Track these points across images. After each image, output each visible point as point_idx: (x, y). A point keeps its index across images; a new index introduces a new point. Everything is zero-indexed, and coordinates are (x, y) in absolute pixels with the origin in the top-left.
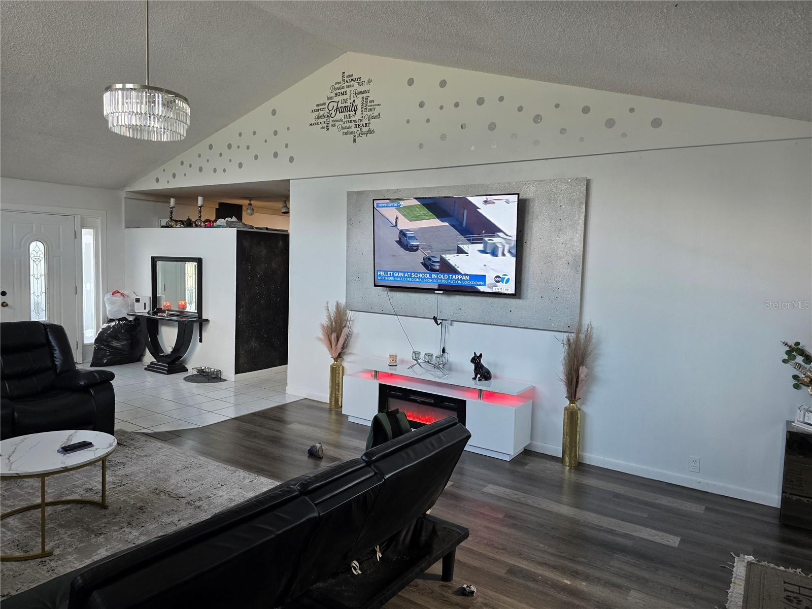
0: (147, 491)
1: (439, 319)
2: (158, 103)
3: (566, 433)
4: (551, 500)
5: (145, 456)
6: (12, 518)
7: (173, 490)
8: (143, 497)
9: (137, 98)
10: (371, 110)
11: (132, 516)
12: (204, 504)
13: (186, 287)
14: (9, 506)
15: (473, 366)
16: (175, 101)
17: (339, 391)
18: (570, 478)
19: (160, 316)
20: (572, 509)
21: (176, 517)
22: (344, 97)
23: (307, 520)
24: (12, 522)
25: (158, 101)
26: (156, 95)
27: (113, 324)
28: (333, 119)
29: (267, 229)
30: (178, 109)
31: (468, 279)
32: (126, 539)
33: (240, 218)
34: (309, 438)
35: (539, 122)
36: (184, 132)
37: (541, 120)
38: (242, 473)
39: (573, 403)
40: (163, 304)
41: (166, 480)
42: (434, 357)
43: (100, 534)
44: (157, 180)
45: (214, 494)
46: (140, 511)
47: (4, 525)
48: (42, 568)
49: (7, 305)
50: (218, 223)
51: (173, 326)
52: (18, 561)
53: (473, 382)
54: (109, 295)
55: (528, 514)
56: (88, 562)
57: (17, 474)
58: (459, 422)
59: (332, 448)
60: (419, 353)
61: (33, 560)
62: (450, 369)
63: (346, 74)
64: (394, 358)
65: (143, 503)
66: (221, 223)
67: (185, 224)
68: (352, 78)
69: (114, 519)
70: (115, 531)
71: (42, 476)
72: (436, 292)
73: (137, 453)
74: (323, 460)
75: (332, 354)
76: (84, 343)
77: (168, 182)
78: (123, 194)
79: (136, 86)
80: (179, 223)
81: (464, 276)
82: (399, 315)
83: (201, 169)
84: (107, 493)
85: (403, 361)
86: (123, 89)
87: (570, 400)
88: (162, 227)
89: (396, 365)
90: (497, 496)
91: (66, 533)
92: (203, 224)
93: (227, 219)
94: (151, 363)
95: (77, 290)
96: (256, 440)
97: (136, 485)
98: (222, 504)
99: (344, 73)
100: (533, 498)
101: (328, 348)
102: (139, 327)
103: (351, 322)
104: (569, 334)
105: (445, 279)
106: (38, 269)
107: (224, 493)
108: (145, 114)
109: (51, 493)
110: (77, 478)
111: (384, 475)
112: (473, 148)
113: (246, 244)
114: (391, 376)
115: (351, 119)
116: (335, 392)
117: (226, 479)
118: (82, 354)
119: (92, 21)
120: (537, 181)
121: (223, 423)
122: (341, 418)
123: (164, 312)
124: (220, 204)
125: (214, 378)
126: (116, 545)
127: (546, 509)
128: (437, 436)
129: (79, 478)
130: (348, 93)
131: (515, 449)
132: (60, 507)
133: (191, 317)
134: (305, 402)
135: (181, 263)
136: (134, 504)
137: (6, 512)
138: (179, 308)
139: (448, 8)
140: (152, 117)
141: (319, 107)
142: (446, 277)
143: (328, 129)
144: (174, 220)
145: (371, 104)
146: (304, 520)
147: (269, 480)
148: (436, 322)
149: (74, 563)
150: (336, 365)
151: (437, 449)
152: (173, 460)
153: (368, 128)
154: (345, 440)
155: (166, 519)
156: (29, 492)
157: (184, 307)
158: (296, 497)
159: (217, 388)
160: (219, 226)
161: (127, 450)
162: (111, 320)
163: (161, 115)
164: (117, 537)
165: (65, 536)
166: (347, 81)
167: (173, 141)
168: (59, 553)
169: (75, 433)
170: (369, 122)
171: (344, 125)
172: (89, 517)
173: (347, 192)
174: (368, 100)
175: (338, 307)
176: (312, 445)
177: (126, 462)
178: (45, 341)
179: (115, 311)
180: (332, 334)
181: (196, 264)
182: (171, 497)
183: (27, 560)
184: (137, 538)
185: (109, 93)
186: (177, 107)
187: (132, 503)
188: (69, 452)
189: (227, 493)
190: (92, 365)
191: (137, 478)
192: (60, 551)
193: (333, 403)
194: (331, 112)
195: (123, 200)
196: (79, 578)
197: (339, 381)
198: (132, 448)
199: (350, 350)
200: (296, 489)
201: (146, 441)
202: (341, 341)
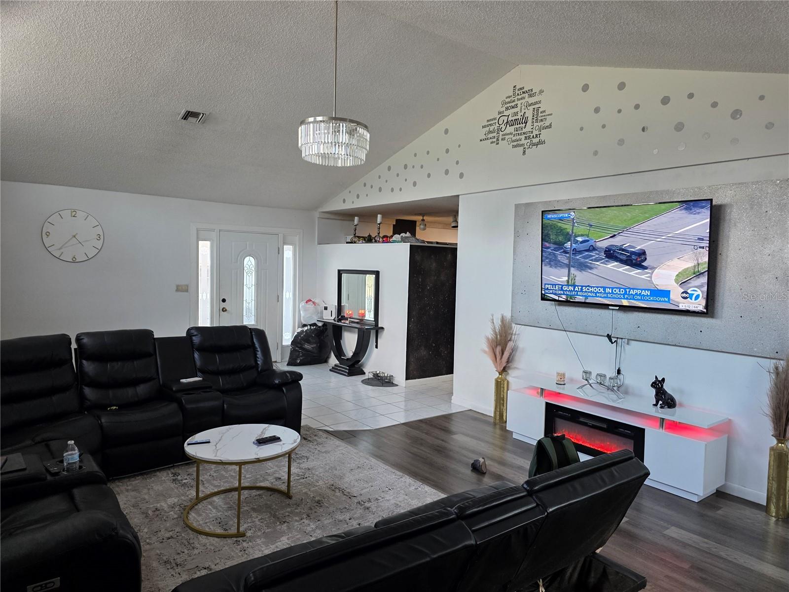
0: (324, 486)
1: (613, 337)
2: (343, 132)
3: (772, 478)
4: (750, 555)
5: (326, 452)
6: (218, 497)
7: (346, 488)
8: (321, 491)
9: (325, 129)
10: (542, 120)
11: (311, 509)
12: (373, 505)
13: (366, 296)
14: (215, 486)
15: (654, 391)
16: (356, 129)
17: (503, 406)
18: (777, 532)
19: (343, 323)
20: (779, 570)
21: (348, 515)
22: (515, 110)
23: (463, 546)
24: (217, 501)
25: (343, 130)
26: (341, 124)
27: (306, 328)
28: (503, 133)
29: (437, 243)
30: (360, 136)
31: (649, 294)
32: (305, 530)
33: (413, 234)
34: (473, 452)
35: (739, 118)
36: (364, 157)
37: (741, 115)
38: (408, 480)
39: (782, 443)
40: (347, 312)
41: (341, 478)
42: (608, 378)
43: (284, 522)
44: (344, 201)
45: (382, 497)
46: (318, 504)
47: (211, 503)
48: (236, 547)
49: (226, 310)
50: (394, 238)
51: (354, 332)
52: (219, 538)
53: (654, 409)
54: (303, 304)
55: (721, 569)
56: (272, 548)
57: (221, 460)
58: (635, 457)
59: (496, 465)
60: (590, 373)
61: (230, 539)
62: (626, 393)
63: (518, 87)
64: (562, 376)
65: (321, 498)
66: (396, 238)
67: (366, 240)
68: (523, 91)
69: (296, 509)
70: (296, 521)
71: (240, 464)
72: (610, 307)
73: (319, 449)
74: (486, 476)
75: (496, 367)
76: (283, 344)
77: (353, 202)
78: (317, 215)
79: (325, 118)
80: (361, 239)
81: (643, 291)
82: (567, 331)
83: (380, 190)
84: (291, 483)
85: (572, 380)
86: (315, 122)
87: (777, 439)
88: (347, 243)
89: (565, 384)
90: (681, 542)
91: (257, 517)
92: (381, 240)
93: (402, 235)
94: (335, 365)
95: (279, 299)
96: (422, 448)
97: (316, 479)
98: (388, 508)
99: (515, 87)
100: (727, 550)
101: (493, 361)
102: (326, 332)
103: (516, 336)
104: (778, 361)
105: (621, 294)
106: (250, 280)
107: (391, 498)
108: (332, 142)
109: (249, 478)
110: (269, 466)
111: (547, 508)
112: (655, 152)
113: (418, 258)
114: (558, 395)
115: (521, 132)
116: (500, 406)
117: (393, 483)
118: (281, 354)
119: (292, 65)
120: (736, 184)
121: (393, 427)
122: (506, 434)
123: (347, 319)
124: (397, 220)
125: (387, 382)
126: (297, 535)
127: (745, 565)
128: (609, 470)
129: (271, 467)
130: (519, 106)
131: (705, 488)
132: (254, 492)
133: (369, 325)
134: (469, 413)
135: (362, 275)
136: (313, 497)
137: (213, 491)
138: (359, 316)
139: (628, 6)
140: (337, 145)
141: (490, 123)
142: (622, 291)
143: (498, 144)
144: (357, 236)
145: (541, 115)
146: (460, 546)
147: (433, 490)
148: (611, 340)
149: (262, 547)
150: (501, 378)
151: (609, 486)
152: (347, 459)
153: (539, 139)
154: (509, 457)
155: (339, 516)
156: (232, 476)
157: (364, 315)
158: (453, 520)
159: (389, 392)
160: (394, 242)
161: (310, 445)
162: (305, 325)
163: (345, 143)
164: (298, 527)
165: (257, 520)
166: (518, 94)
167: (355, 166)
168: (250, 535)
169: (268, 427)
170: (540, 133)
171: (514, 138)
172: (276, 505)
173: (515, 205)
174: (539, 111)
175: (503, 319)
176: (476, 459)
177: (309, 456)
178: (250, 343)
179: (308, 318)
180: (497, 347)
181: (374, 276)
182: (344, 495)
183: (225, 538)
184: (314, 530)
185: (303, 126)
186: (358, 134)
187: (312, 496)
188: (262, 444)
189: (394, 498)
190: (287, 365)
191: (317, 473)
192: (251, 533)
193: (498, 417)
194: (501, 126)
195: (317, 219)
196: (251, 575)
197: (504, 396)
198: (315, 444)
199: (515, 364)
200: (453, 511)
201: (326, 438)
202: (506, 354)
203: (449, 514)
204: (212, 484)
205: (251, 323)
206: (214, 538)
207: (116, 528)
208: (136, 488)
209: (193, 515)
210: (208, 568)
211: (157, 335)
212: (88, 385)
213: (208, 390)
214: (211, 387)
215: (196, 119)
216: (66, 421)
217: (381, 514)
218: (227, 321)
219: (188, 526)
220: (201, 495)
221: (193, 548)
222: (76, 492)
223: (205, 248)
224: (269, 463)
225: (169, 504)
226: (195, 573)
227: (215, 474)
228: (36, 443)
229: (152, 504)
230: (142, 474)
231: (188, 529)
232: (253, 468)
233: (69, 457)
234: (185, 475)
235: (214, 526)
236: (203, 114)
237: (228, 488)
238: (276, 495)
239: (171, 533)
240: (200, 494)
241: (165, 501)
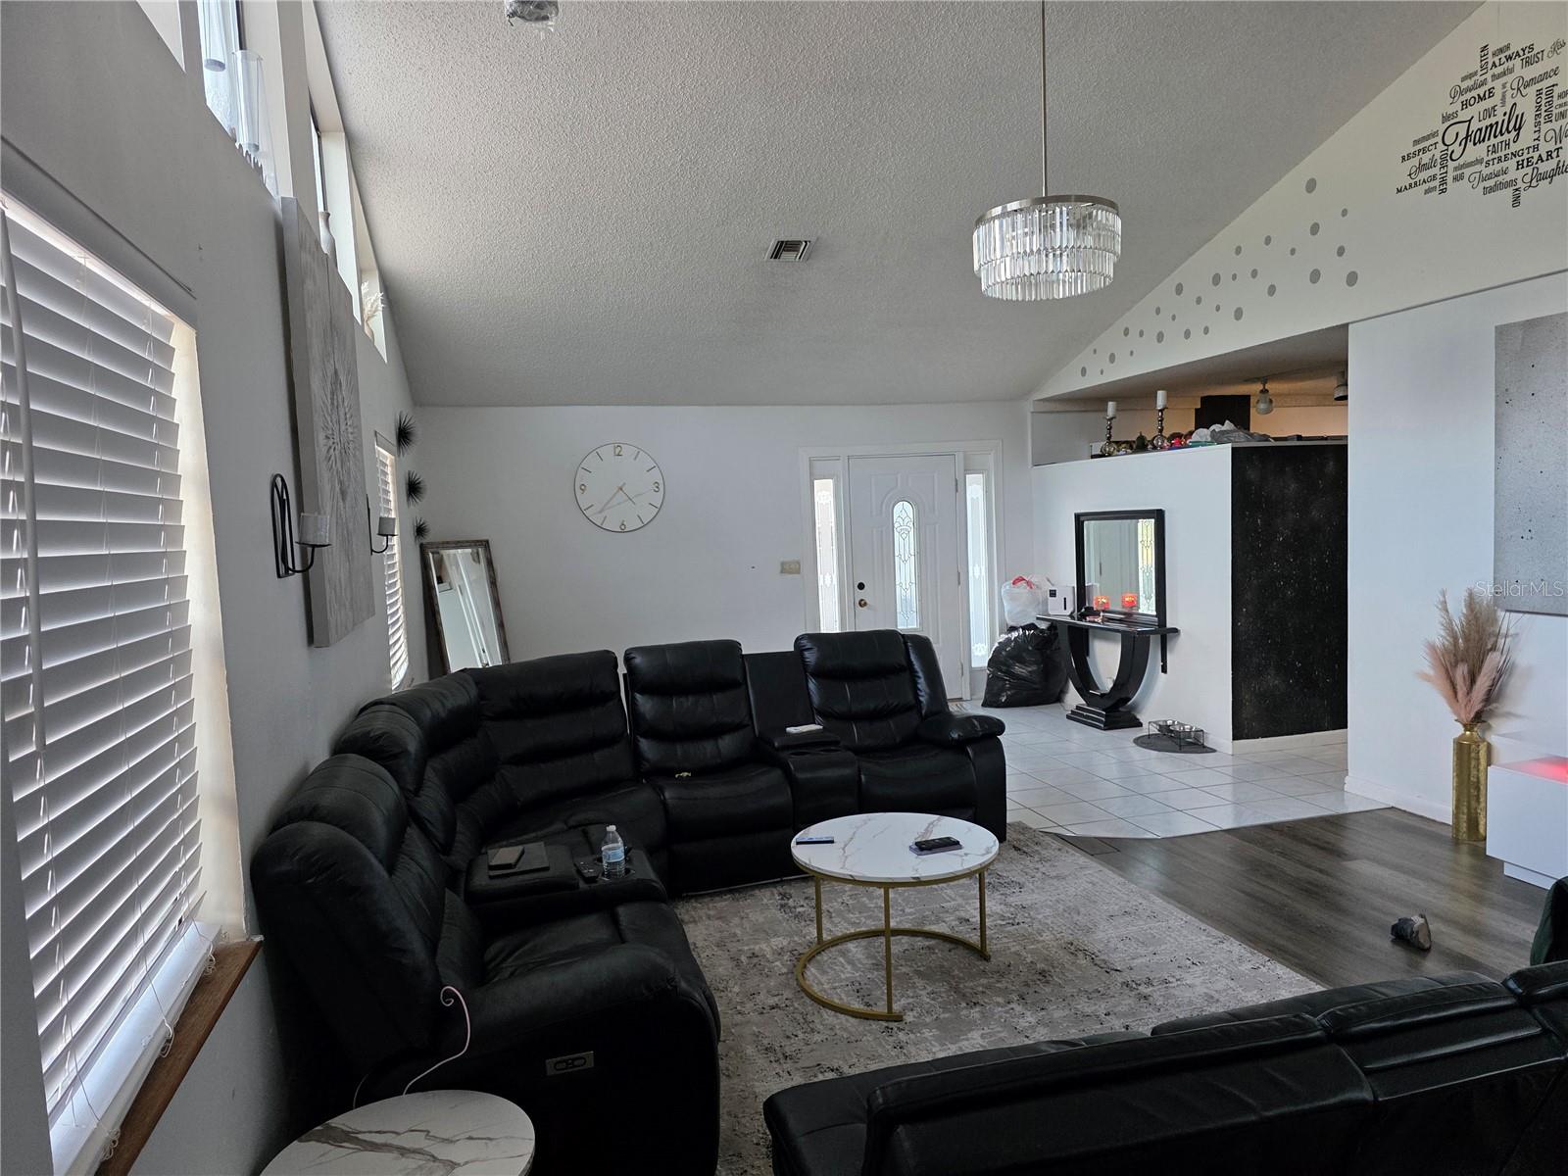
0: (1055, 944)
2: (1061, 226)
5: (1057, 877)
7: (1099, 952)
8: (1047, 953)
9: (1025, 225)
10: (1561, 115)
11: (1027, 985)
12: (1156, 993)
13: (1139, 565)
16: (1090, 214)
17: (1478, 801)
19: (1090, 622)
21: (1103, 1006)
22: (1487, 104)
24: (854, 950)
25: (1061, 223)
26: (1058, 210)
27: (1015, 634)
28: (1456, 164)
29: (1299, 438)
30: (1099, 227)
32: (1014, 1024)
33: (1243, 423)
34: (1396, 900)
36: (1110, 270)
38: (1236, 948)
40: (1097, 599)
41: (1089, 931)
43: (975, 1004)
44: (1084, 372)
45: (1178, 977)
46: (1041, 977)
47: (844, 953)
48: (887, 1038)
49: (865, 604)
50: (1195, 437)
51: (1113, 640)
52: (856, 1017)
54: (1008, 585)
56: (952, 1050)
57: (851, 875)
59: (1457, 934)
61: (876, 1022)
63: (1491, 49)
65: (1048, 966)
66: (1201, 437)
67: (1134, 446)
68: (1507, 53)
69: (998, 982)
70: (998, 1004)
71: (887, 885)
73: (1043, 870)
74: (1432, 955)
75: (1456, 713)
76: (973, 665)
77: (1102, 372)
78: (1029, 407)
79: (1025, 203)
80: (1123, 446)
83: (1160, 337)
84: (988, 932)
86: (1004, 214)
88: (1093, 457)
91: (925, 988)
92: (1166, 444)
93: (1212, 428)
94: (1078, 707)
95: (961, 578)
96: (1272, 884)
97: (1039, 929)
99: (1485, 48)
101: (1447, 698)
102: (1056, 642)
103: (1509, 639)
106: (905, 544)
107: (1198, 981)
108: (1039, 250)
109: (910, 914)
110: (948, 895)
113: (1252, 475)
115: (1507, 151)
116: (1469, 801)
117: (1202, 952)
118: (970, 684)
121: (1203, 837)
122: (1487, 868)
123: (1097, 614)
124: (1204, 400)
125: (1190, 744)
126: (999, 1032)
129: (951, 897)
130: (1498, 92)
132: (920, 941)
133: (1145, 625)
134: (1390, 814)
135: (1129, 521)
136: (1032, 962)
138: (1123, 607)
140: (1051, 255)
141: (1420, 146)
143: (1443, 191)
144: (1115, 442)
145: (1562, 101)
147: (1294, 974)
149: (932, 1044)
150: (1470, 738)
152: (1103, 894)
153: (1556, 160)
154: (1494, 919)
155: (1084, 1006)
157: (1134, 604)
158: (1316, 1043)
159: (1196, 764)
160: (1196, 444)
161: (1027, 861)
162: (1013, 629)
163: (1067, 247)
164: (1001, 1017)
165: (923, 993)
166: (1494, 65)
167: (1094, 291)
168: (912, 1020)
169: (938, 820)
170: (1558, 145)
171: (1486, 171)
172: (960, 969)
173: (1496, 327)
174: (1555, 95)
175: (1471, 601)
176: (1403, 916)
177: (1024, 883)
178: (904, 663)
179: (1018, 613)
180: (1456, 666)
181: (1153, 520)
182: (1096, 965)
183: (867, 1019)
184: (1033, 1028)
185: (982, 229)
186: (1095, 224)
187: (1029, 960)
188: (925, 852)
189: (1204, 983)
190: (982, 705)
191: (1040, 917)
192: (914, 1017)
193: (1464, 826)
194: (1451, 149)
195: (1029, 415)
196: (878, 1092)
197: (1478, 778)
198: (1036, 859)
199: (1505, 706)
200: (1317, 1023)
201: (1059, 850)
202: (1483, 683)
203: (1307, 1027)
204: (844, 918)
205: (910, 627)
206: (847, 1017)
207: (673, 979)
208: (723, 915)
209: (812, 971)
210: (837, 1069)
211: (747, 650)
212: (645, 736)
213: (832, 748)
214: (836, 743)
215: (793, 254)
216: (614, 794)
217: (1174, 1012)
218: (867, 623)
219: (804, 990)
220: (826, 937)
221: (813, 1030)
222: (623, 912)
223: (824, 493)
224: (947, 890)
225: (775, 948)
226: (815, 1076)
227: (851, 902)
228: (570, 828)
229: (747, 945)
230: (731, 892)
231: (803, 994)
232: (919, 896)
233: (610, 852)
234: (800, 897)
235: (848, 995)
236: (806, 242)
237: (873, 928)
238: (961, 951)
239: (776, 999)
240: (824, 936)
241: (767, 940)
